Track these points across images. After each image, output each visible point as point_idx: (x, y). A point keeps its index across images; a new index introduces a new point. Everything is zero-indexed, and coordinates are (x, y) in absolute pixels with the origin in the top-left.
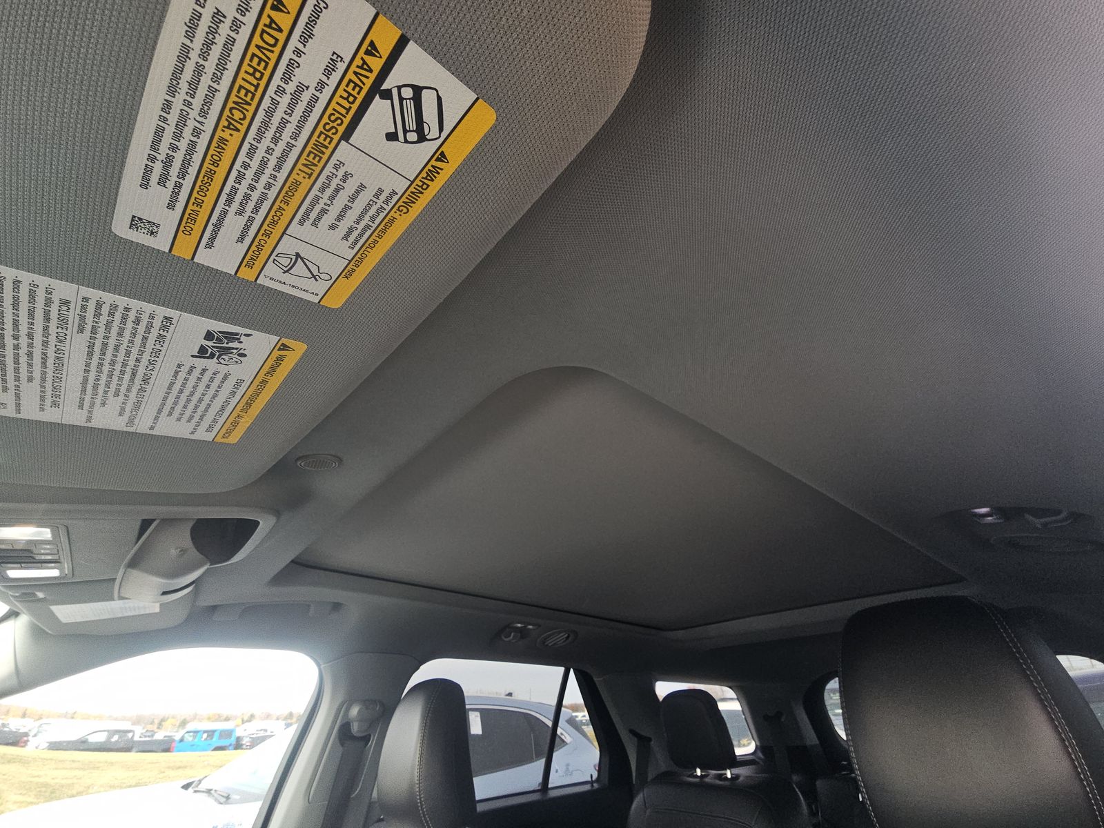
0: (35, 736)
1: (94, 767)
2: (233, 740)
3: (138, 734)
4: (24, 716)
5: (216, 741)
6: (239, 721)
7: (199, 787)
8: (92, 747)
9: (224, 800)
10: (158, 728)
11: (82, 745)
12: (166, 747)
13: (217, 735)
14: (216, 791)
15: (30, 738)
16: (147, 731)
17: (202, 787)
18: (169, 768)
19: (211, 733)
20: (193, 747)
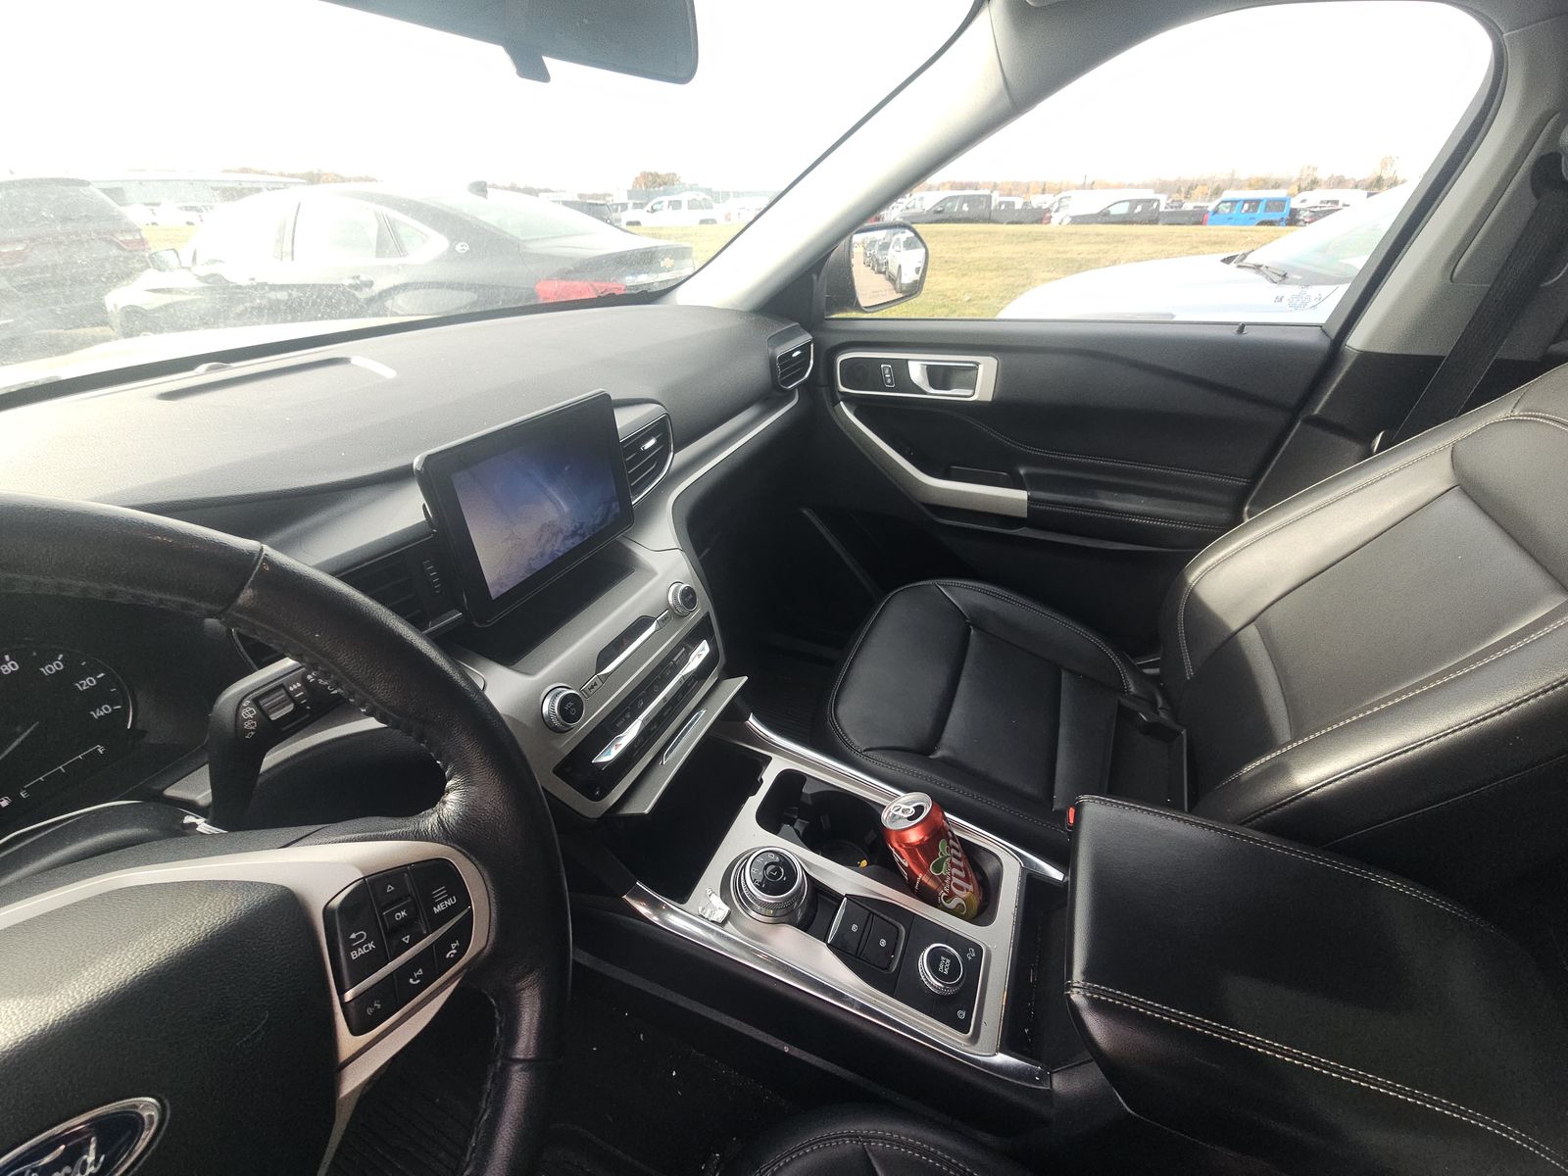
0: (1057, 211)
1: (1118, 240)
2: (1285, 213)
3: (1164, 202)
4: (1043, 192)
5: (1261, 214)
6: (1295, 189)
7: (1245, 261)
8: (1116, 220)
9: (1280, 278)
10: (1186, 197)
11: (1105, 217)
12: (1198, 218)
13: (1262, 206)
14: (1267, 267)
15: (1053, 214)
16: (1173, 201)
17: (1250, 260)
18: (1203, 243)
19: (1255, 204)
20: (1229, 220)
